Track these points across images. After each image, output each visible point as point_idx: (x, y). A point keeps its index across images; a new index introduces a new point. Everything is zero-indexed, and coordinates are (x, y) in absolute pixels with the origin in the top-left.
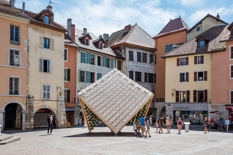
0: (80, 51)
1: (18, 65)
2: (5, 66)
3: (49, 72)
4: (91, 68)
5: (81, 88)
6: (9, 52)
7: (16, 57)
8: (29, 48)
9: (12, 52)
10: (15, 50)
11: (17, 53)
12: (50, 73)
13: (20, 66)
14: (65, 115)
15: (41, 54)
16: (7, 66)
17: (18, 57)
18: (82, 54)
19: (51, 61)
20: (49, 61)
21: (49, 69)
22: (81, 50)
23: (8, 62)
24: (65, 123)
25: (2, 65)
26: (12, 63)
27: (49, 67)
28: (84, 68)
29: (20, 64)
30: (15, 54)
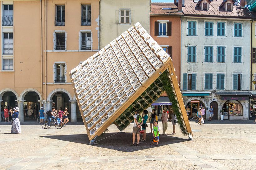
0: (187, 20)
1: (90, 49)
2: (75, 51)
4: (206, 41)
5: (189, 70)
6: (80, 35)
7: (88, 39)
9: (83, 34)
10: (86, 32)
11: (89, 35)
13: (92, 49)
16: (78, 51)
17: (90, 39)
18: (190, 23)
22: (189, 18)
23: (78, 46)
25: (73, 51)
26: (84, 47)
28: (193, 42)
29: (92, 47)
30: (87, 36)
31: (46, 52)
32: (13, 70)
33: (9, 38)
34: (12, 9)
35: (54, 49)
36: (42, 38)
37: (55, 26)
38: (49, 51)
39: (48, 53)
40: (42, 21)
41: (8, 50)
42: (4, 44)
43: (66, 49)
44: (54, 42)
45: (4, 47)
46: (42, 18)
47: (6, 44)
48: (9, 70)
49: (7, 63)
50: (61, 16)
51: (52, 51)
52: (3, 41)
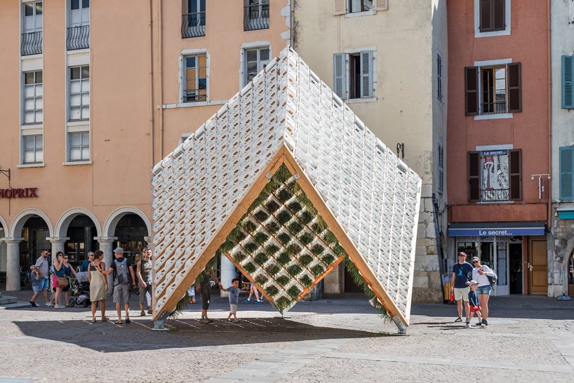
3: (366, 94)
6: (242, 58)
7: (262, 67)
8: (298, 29)
9: (250, 54)
10: (258, 48)
11: (265, 54)
12: (374, 99)
14: (432, 254)
15: (339, 36)
19: (375, 55)
20: (366, 55)
21: (366, 84)
23: (238, 88)
24: (430, 283)
25: (225, 101)
27: (366, 79)
30: (261, 59)
31: (161, 110)
32: (88, 160)
33: (81, 79)
34: (88, 7)
35: (180, 101)
36: (152, 74)
37: (183, 38)
38: (168, 106)
39: (166, 113)
40: (152, 27)
41: (79, 111)
42: (71, 95)
43: (208, 99)
44: (180, 81)
45: (70, 103)
46: (152, 22)
47: (75, 95)
48: (82, 160)
49: (77, 143)
50: (198, 11)
51: (174, 106)
52: (70, 89)
